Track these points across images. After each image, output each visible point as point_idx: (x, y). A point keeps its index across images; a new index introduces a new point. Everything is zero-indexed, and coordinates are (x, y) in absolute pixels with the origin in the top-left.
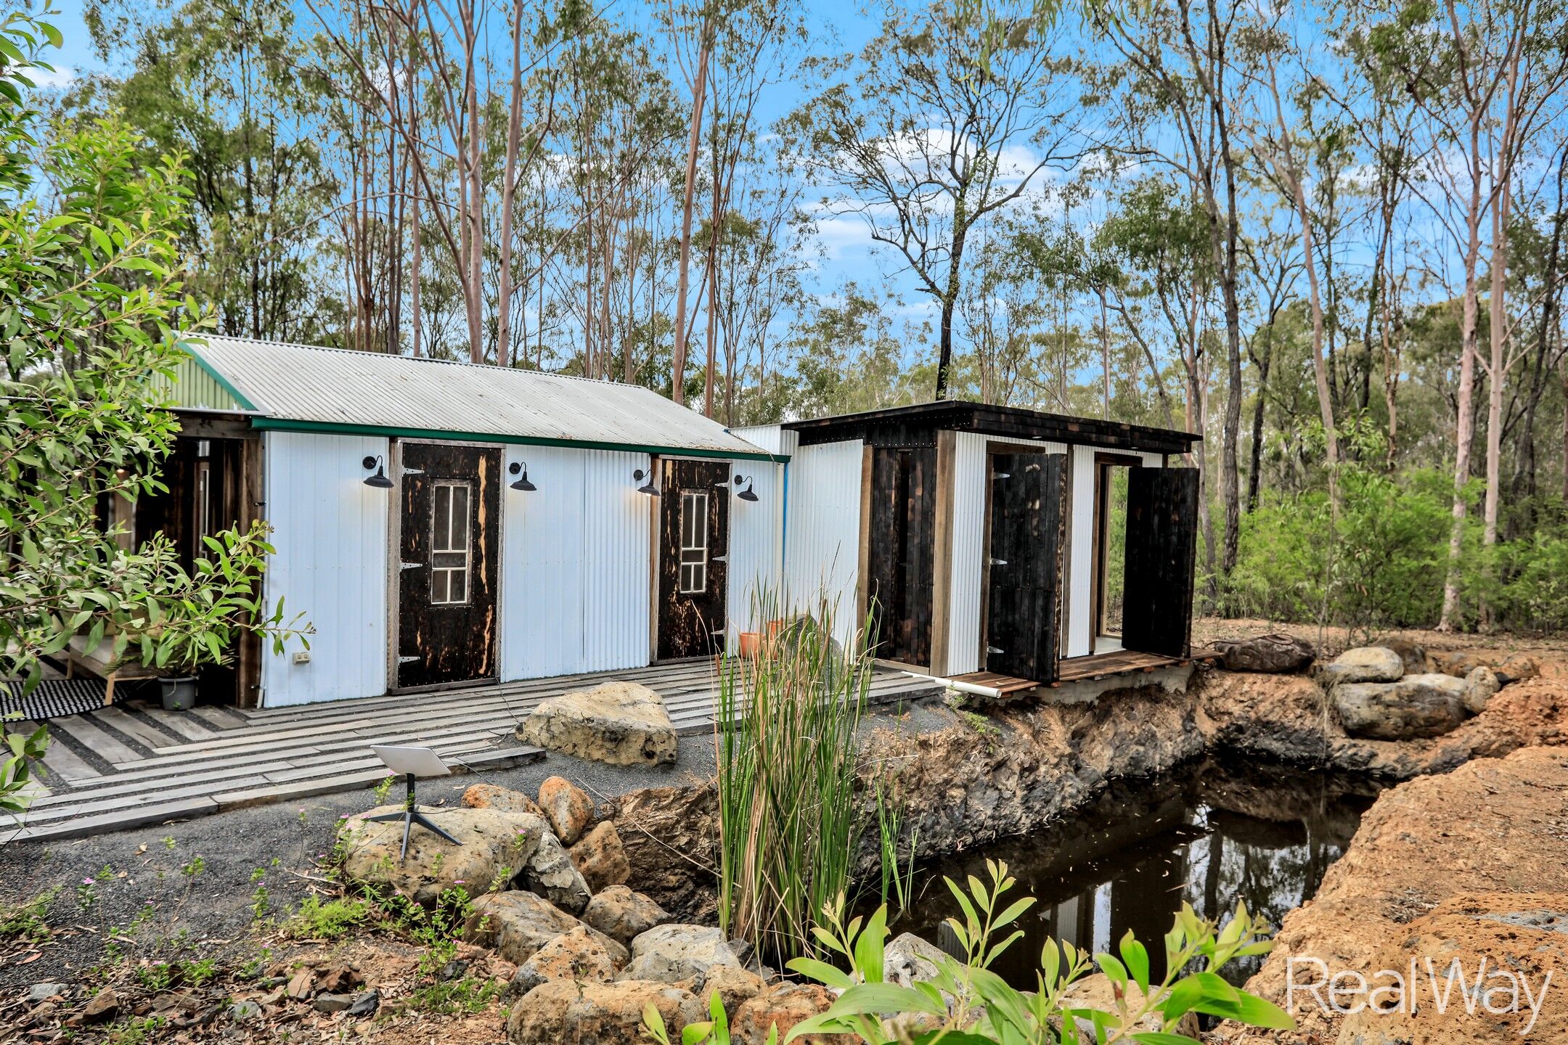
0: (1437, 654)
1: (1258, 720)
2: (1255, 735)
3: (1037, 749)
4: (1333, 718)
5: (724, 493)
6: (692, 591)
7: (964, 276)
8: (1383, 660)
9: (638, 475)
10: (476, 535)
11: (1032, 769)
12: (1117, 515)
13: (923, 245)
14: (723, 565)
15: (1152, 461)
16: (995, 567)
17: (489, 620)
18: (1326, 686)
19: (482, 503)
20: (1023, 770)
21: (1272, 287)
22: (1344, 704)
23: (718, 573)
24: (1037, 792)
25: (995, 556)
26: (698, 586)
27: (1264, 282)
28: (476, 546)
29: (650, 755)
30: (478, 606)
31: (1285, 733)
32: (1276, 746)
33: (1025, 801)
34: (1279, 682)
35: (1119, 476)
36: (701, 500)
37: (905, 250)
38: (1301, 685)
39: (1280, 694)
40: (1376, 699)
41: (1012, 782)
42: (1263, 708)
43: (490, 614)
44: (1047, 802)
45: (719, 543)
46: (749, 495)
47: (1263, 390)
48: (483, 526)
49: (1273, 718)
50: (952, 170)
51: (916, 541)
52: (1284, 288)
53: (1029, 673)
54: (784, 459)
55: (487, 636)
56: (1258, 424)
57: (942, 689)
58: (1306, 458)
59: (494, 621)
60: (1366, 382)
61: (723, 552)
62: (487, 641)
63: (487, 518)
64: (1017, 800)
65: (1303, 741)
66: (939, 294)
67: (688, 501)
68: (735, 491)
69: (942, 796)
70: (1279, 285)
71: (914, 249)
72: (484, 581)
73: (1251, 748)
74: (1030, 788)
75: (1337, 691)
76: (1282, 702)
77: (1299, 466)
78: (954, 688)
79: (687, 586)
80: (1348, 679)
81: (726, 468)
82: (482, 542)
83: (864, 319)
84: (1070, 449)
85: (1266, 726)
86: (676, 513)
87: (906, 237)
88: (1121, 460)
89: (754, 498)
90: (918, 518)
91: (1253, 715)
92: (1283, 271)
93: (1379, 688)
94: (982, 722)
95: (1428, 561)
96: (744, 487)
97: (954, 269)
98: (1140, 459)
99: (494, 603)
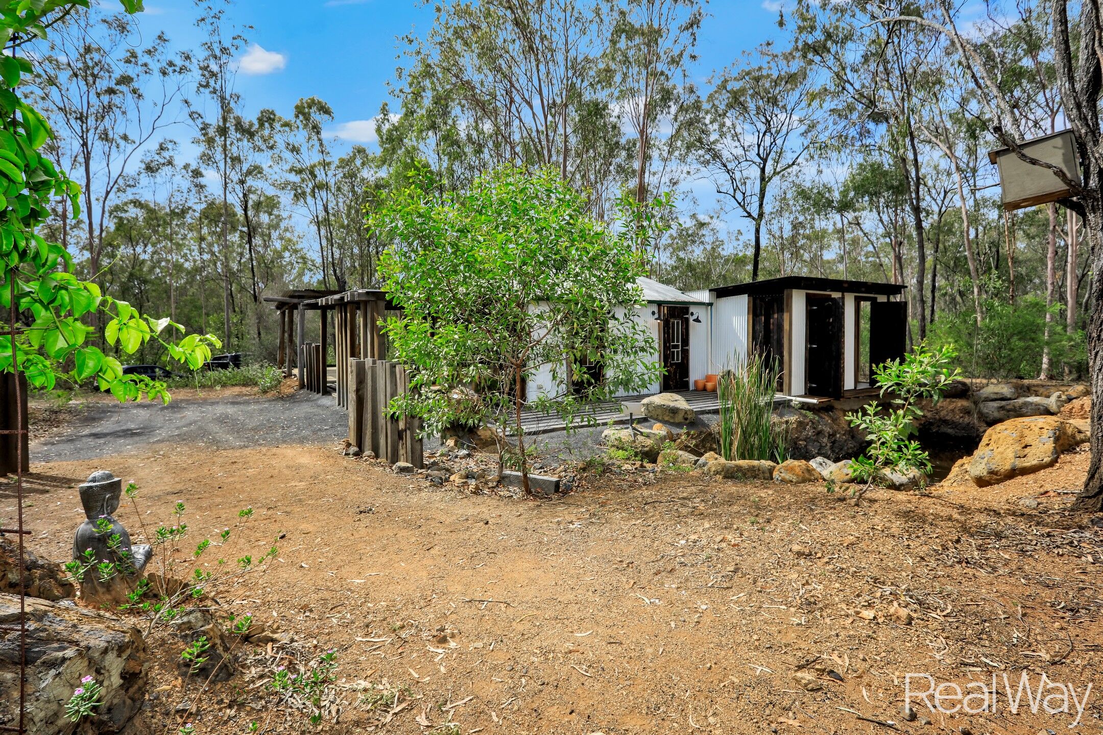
0: (1036, 389)
1: (940, 419)
2: (939, 426)
3: (835, 427)
4: (979, 418)
5: (687, 320)
6: (676, 361)
7: (767, 209)
8: (1005, 390)
9: (653, 313)
11: (834, 435)
12: (865, 325)
13: (744, 194)
14: (687, 351)
15: (882, 299)
16: (811, 348)
18: (976, 403)
20: (830, 435)
21: (940, 203)
22: (985, 411)
23: (685, 354)
24: (836, 445)
25: (811, 344)
26: (678, 359)
27: (935, 200)
29: (686, 419)
31: (954, 424)
32: (950, 431)
33: (832, 448)
34: (951, 402)
35: (866, 306)
36: (678, 323)
37: (734, 197)
38: (961, 403)
39: (951, 407)
40: (1002, 408)
41: (825, 440)
42: (943, 413)
44: (841, 449)
45: (686, 341)
46: (697, 320)
47: (936, 259)
49: (948, 418)
50: (758, 155)
51: (775, 337)
52: (946, 202)
53: (828, 395)
54: (711, 304)
56: (934, 276)
57: (791, 400)
58: (961, 294)
60: (998, 251)
61: (687, 345)
64: (828, 447)
65: (964, 429)
66: (754, 219)
67: (673, 324)
68: (691, 319)
69: (796, 444)
70: (943, 201)
71: (739, 197)
73: (937, 432)
74: (834, 443)
75: (981, 405)
76: (953, 411)
77: (958, 298)
78: (796, 401)
79: (673, 359)
80: (987, 399)
81: (687, 309)
83: (704, 231)
84: (843, 295)
85: (945, 422)
86: (669, 328)
87: (735, 190)
88: (866, 299)
89: (699, 321)
90: (775, 328)
91: (937, 417)
92: (946, 193)
93: (1004, 403)
94: (810, 415)
95: (1031, 343)
96: (695, 317)
97: (761, 205)
98: (876, 298)
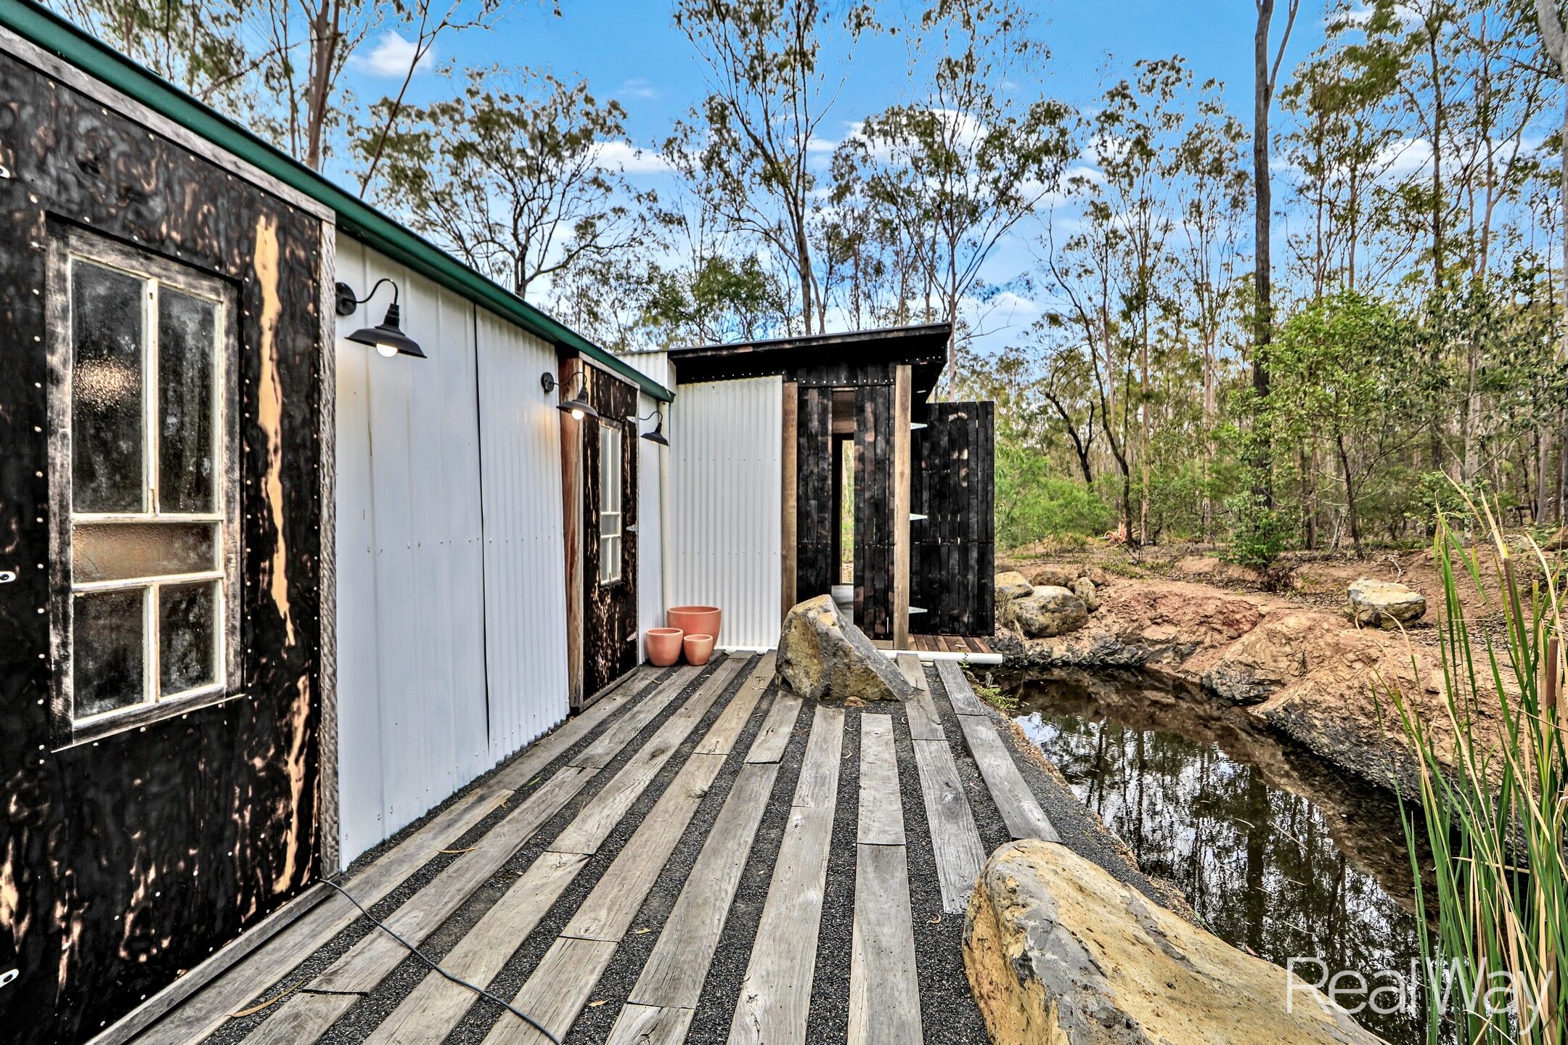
5: (634, 432)
6: (610, 579)
10: (252, 465)
14: (633, 536)
17: (299, 722)
19: (268, 368)
26: (614, 571)
28: (253, 502)
30: (263, 688)
36: (614, 439)
43: (302, 706)
45: (630, 505)
46: (658, 438)
48: (274, 440)
53: (962, 630)
54: (670, 398)
55: (295, 770)
59: (314, 720)
61: (634, 520)
62: (296, 787)
63: (286, 415)
68: (640, 430)
72: (283, 607)
79: (605, 571)
81: (634, 394)
82: (273, 488)
86: (595, 454)
89: (665, 442)
99: (314, 671)
